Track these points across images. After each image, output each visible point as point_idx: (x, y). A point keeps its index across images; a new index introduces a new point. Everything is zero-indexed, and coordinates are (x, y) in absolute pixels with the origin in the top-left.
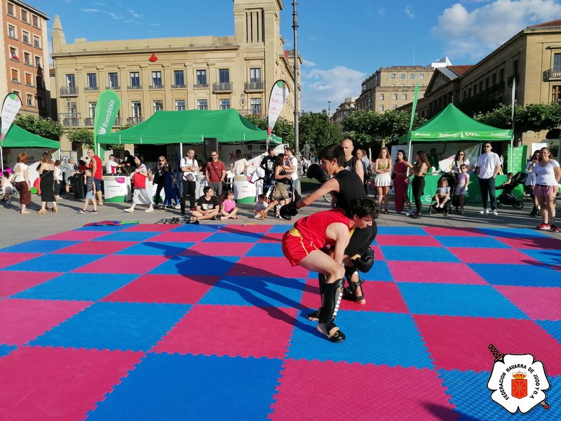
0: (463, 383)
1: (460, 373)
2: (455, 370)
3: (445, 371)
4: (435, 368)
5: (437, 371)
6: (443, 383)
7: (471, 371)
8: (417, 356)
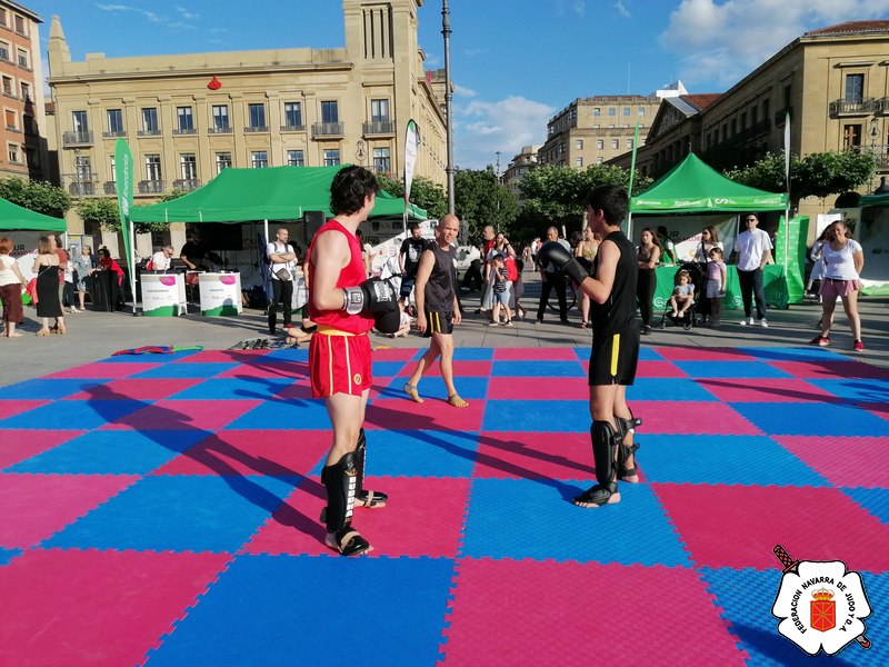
0: (739, 587)
1: (734, 572)
2: (726, 568)
3: (710, 570)
4: (695, 567)
5: (698, 571)
6: (709, 588)
7: (750, 570)
8: (664, 547)
